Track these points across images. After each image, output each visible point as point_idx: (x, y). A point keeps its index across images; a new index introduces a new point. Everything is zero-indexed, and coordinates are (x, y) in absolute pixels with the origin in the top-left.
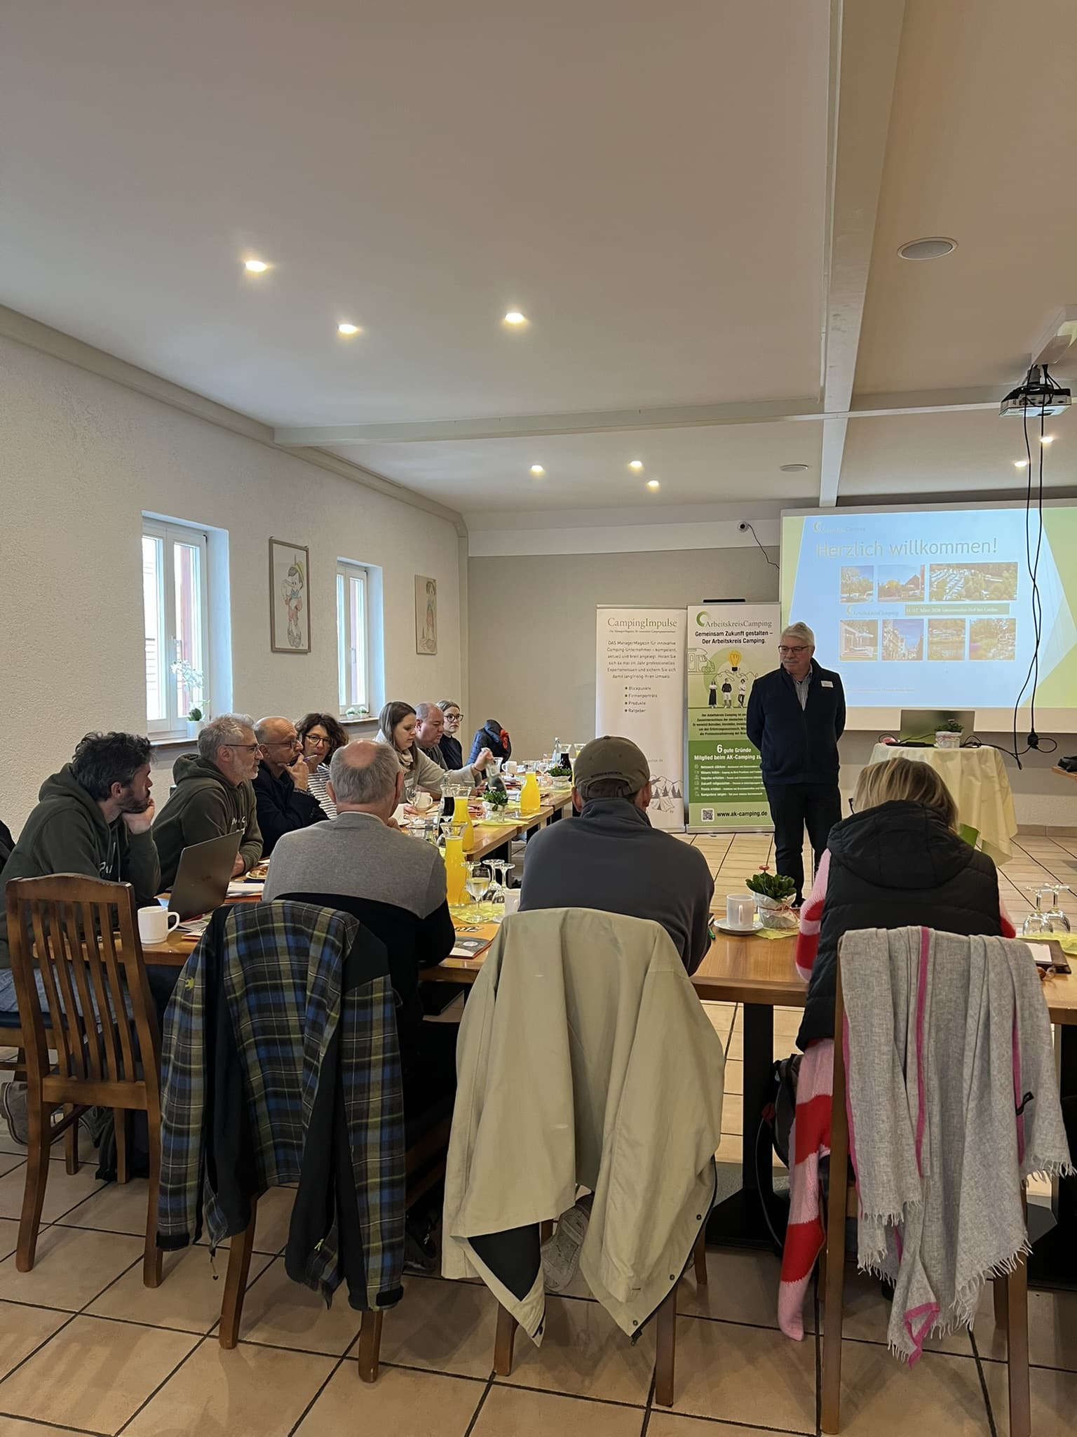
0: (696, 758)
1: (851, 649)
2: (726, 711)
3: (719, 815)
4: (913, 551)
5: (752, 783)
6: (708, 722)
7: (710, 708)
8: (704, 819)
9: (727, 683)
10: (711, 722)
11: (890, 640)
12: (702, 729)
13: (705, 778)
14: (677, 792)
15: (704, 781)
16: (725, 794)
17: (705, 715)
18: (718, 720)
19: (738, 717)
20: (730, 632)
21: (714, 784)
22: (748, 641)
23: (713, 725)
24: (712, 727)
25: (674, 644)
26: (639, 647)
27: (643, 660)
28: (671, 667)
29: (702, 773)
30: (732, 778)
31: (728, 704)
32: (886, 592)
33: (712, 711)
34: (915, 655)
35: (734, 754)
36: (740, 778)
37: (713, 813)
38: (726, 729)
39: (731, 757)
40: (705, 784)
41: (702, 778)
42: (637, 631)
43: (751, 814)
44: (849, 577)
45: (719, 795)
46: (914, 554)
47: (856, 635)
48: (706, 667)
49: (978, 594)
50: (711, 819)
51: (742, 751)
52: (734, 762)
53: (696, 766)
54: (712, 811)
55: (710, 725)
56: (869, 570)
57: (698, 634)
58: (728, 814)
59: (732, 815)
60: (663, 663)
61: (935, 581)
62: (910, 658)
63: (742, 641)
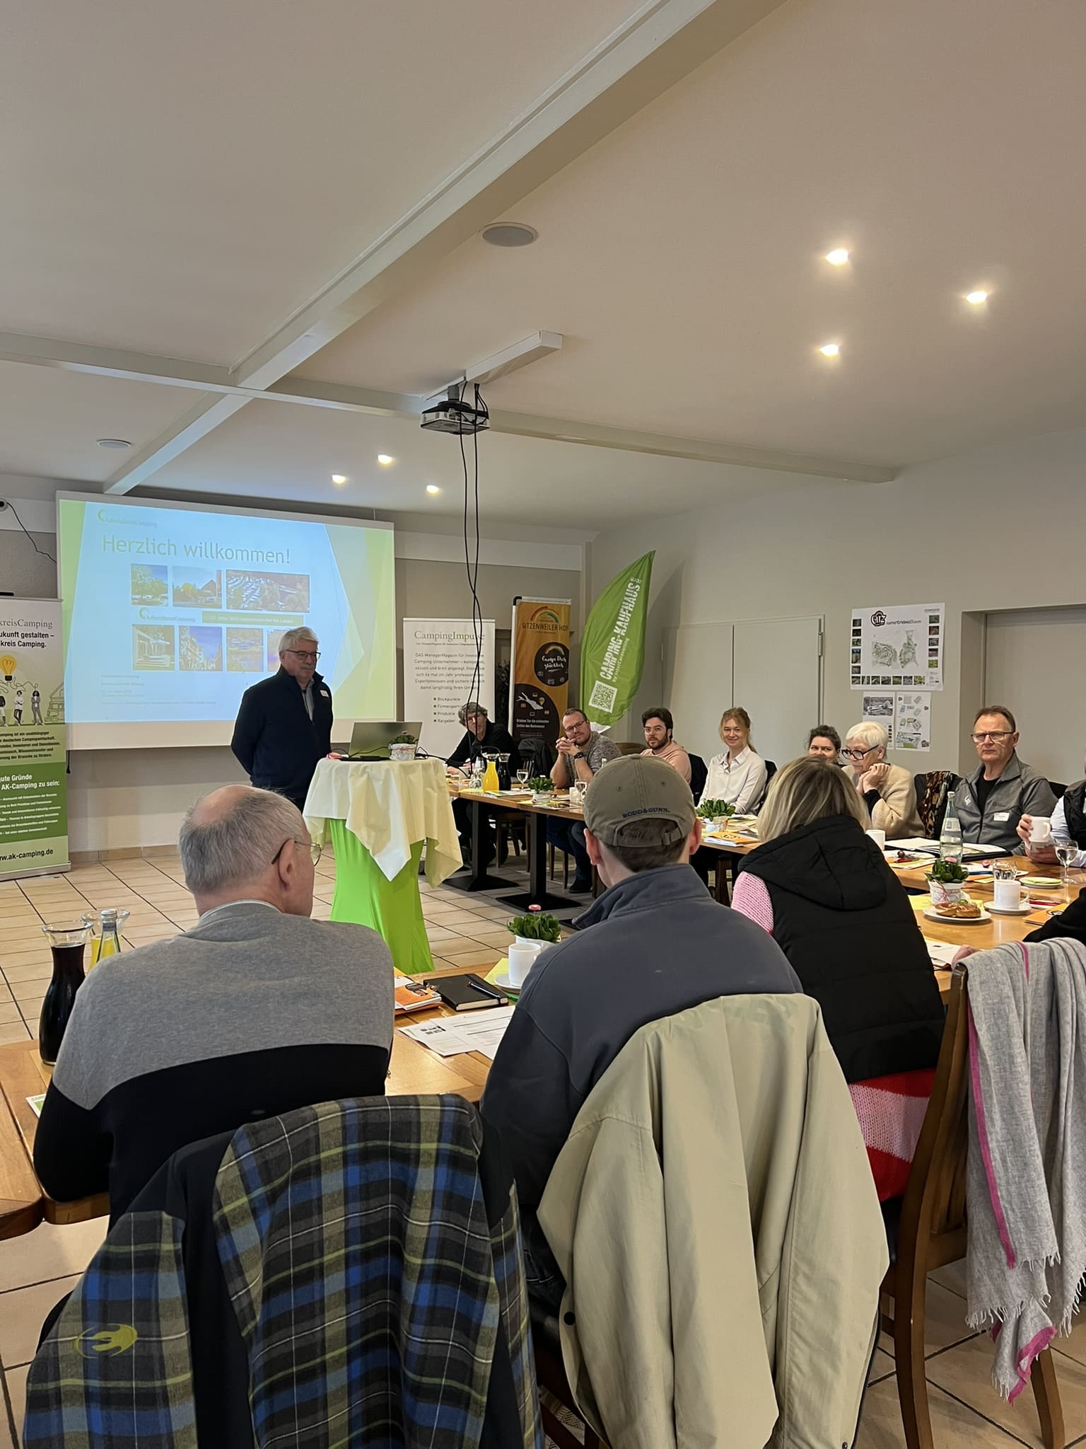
1: (146, 658)
4: (209, 555)
5: (34, 817)
11: (187, 649)
19: (17, 737)
20: (1, 632)
22: (24, 645)
30: (10, 812)
32: (182, 597)
34: (214, 665)
35: (10, 783)
36: (19, 811)
39: (7, 786)
43: (33, 855)
44: (141, 577)
46: (209, 556)
47: (151, 642)
49: (273, 604)
51: (21, 778)
52: (11, 793)
56: (161, 570)
58: (4, 858)
59: (9, 858)
61: (232, 588)
62: (210, 668)
63: (17, 644)
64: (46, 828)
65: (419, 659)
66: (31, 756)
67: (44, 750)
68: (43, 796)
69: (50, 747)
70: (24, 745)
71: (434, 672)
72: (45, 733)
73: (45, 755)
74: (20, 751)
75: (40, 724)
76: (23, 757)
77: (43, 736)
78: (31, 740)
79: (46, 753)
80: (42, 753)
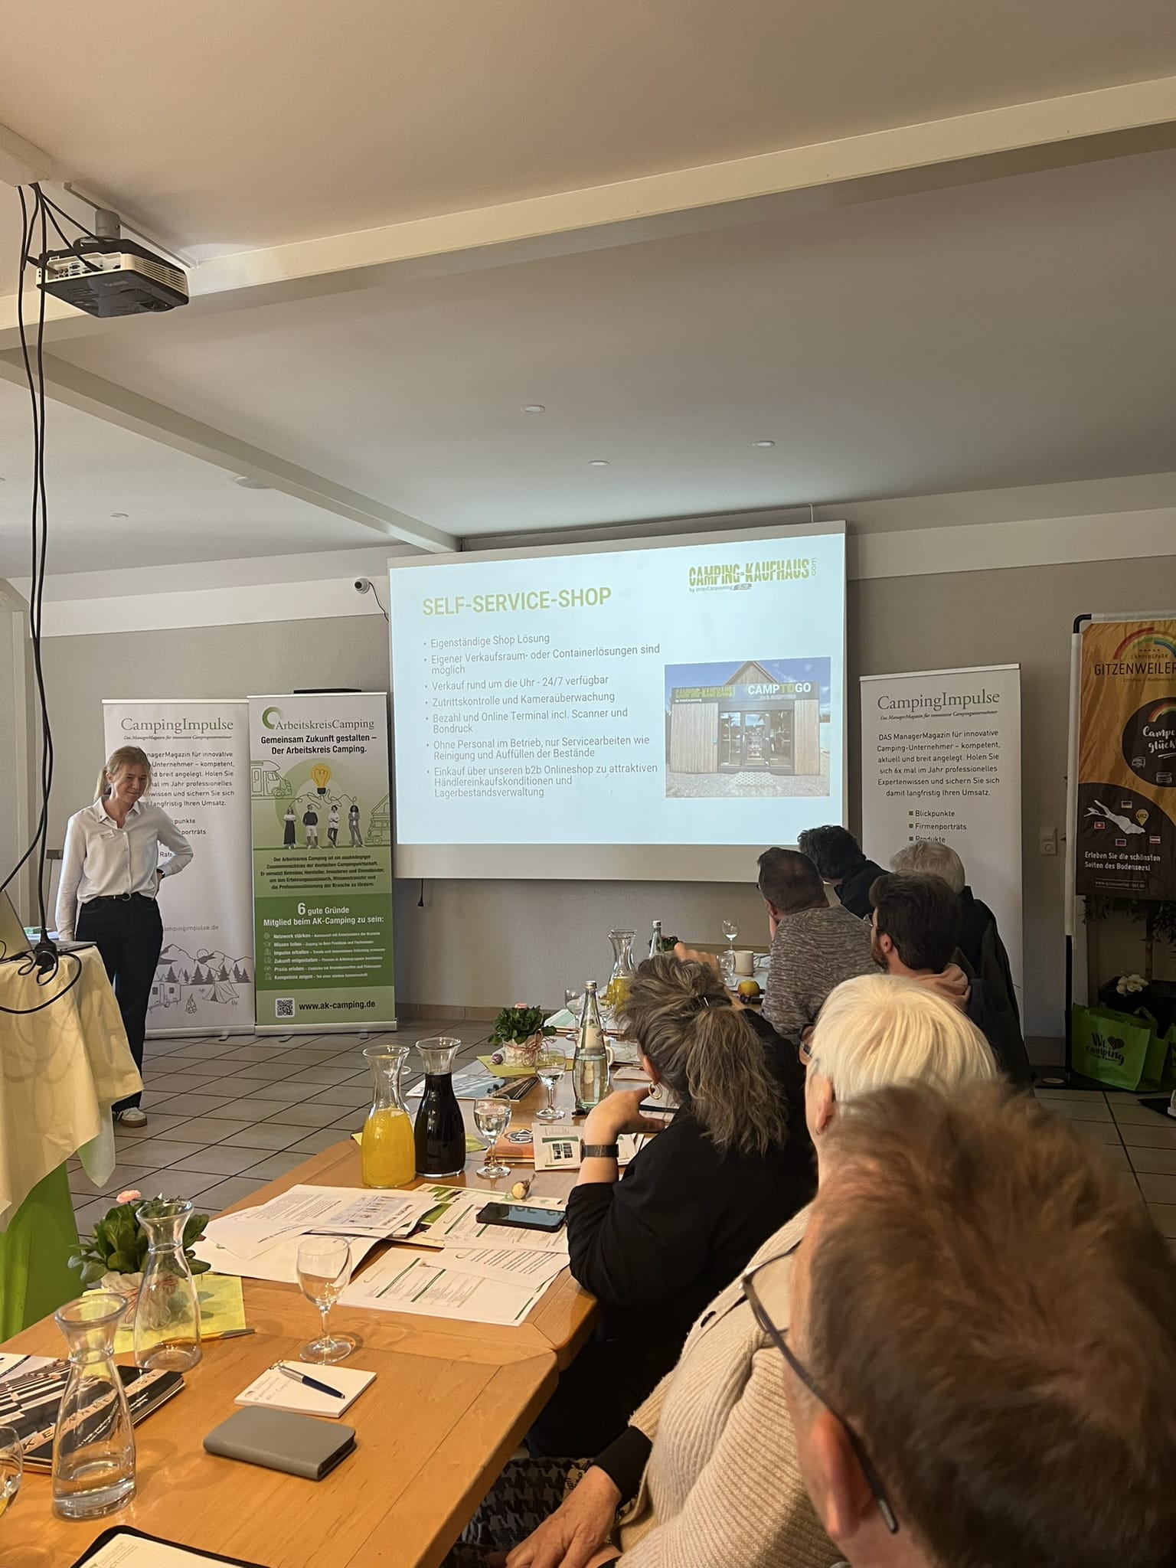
0: (266, 923)
2: (310, 852)
3: (302, 1007)
5: (352, 959)
6: (283, 870)
7: (287, 848)
8: (279, 1014)
9: (311, 811)
10: (288, 870)
12: (275, 880)
13: (280, 953)
14: (241, 974)
15: (278, 957)
16: (311, 977)
17: (279, 860)
18: (296, 866)
19: (331, 862)
20: (313, 736)
21: (293, 961)
22: (340, 750)
23: (290, 873)
24: (290, 876)
25: (231, 755)
26: (173, 760)
27: (181, 779)
28: (228, 789)
29: (276, 945)
30: (322, 952)
31: (314, 842)
33: (290, 853)
35: (324, 916)
36: (334, 951)
37: (293, 1005)
38: (311, 880)
39: (319, 921)
40: (280, 961)
41: (276, 953)
42: (168, 738)
43: (350, 1006)
45: (301, 977)
48: (278, 789)
50: (290, 1013)
51: (337, 911)
52: (324, 928)
53: (267, 936)
54: (291, 1002)
55: (285, 873)
57: (265, 741)
58: (315, 1007)
59: (322, 1007)
60: (212, 784)
63: (331, 750)
64: (366, 975)
65: (885, 743)
66: (349, 885)
67: (364, 878)
68: (363, 934)
69: (372, 874)
70: (340, 872)
71: (910, 765)
72: (366, 857)
73: (366, 885)
74: (335, 878)
75: (361, 846)
76: (339, 886)
77: (363, 861)
78: (347, 865)
79: (367, 881)
80: (363, 881)
